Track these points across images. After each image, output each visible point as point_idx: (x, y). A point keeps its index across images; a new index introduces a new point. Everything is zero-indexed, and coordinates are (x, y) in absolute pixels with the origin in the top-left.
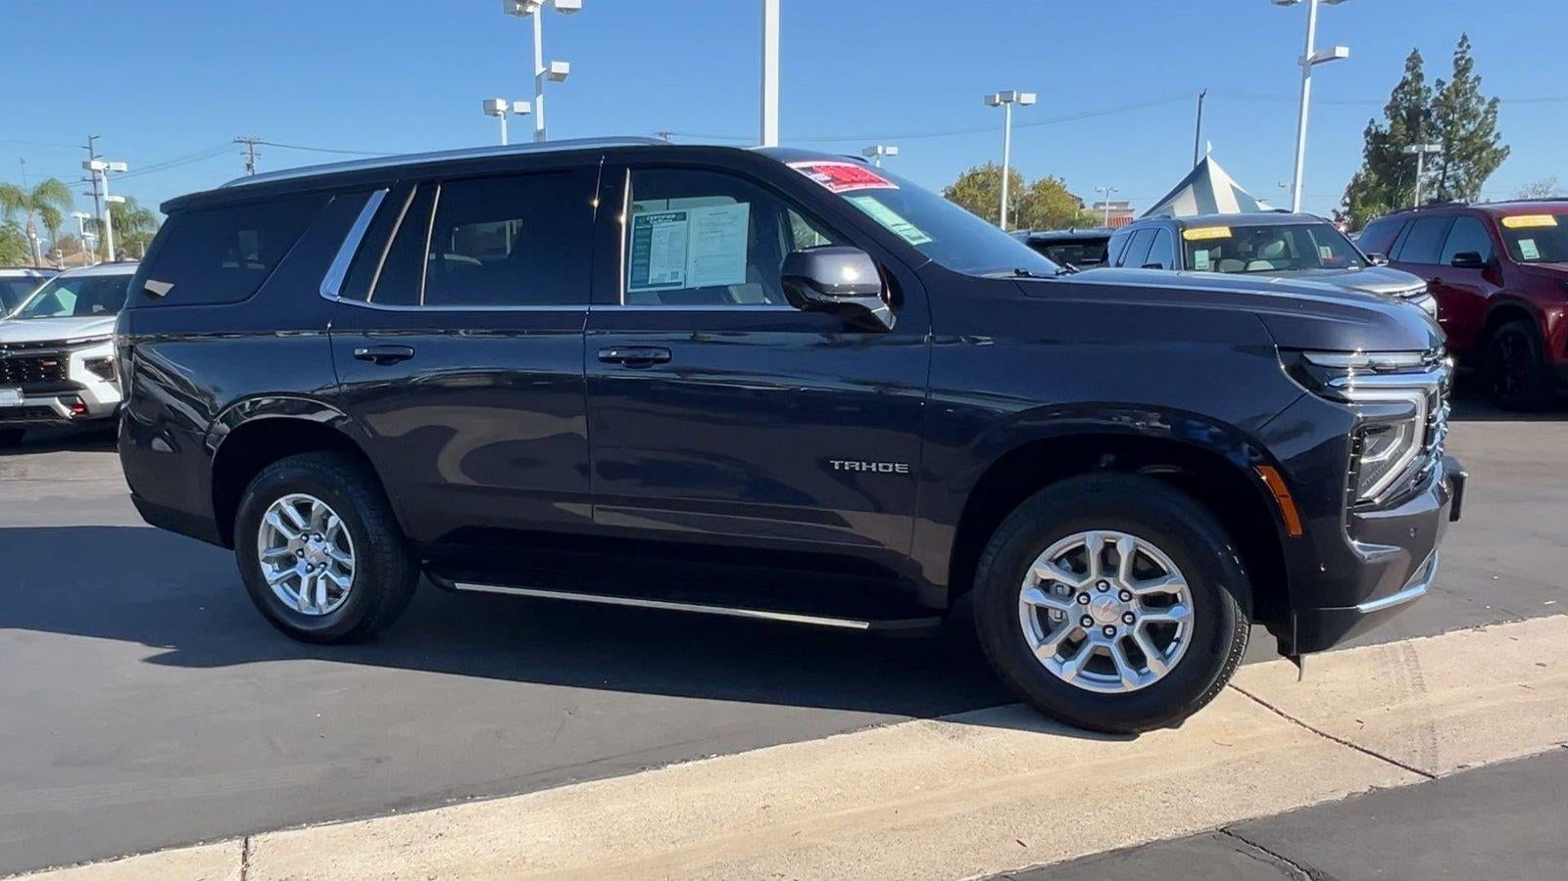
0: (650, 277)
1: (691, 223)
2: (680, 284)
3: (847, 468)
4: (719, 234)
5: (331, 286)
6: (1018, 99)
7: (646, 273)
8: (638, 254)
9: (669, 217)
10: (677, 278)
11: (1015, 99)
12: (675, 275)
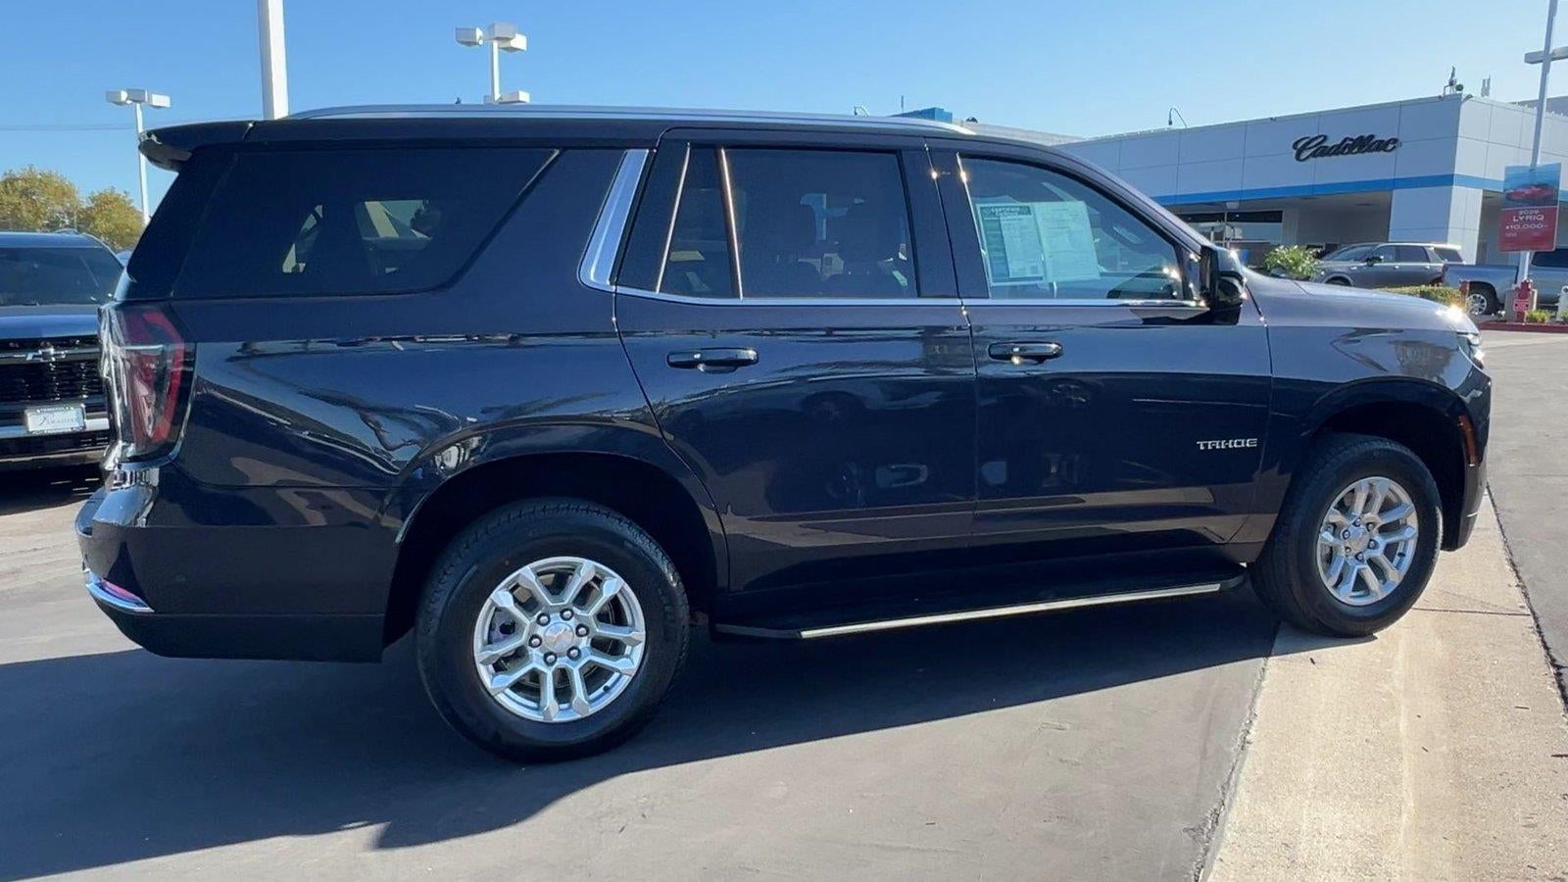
0: (1011, 271)
1: (1038, 215)
2: (1041, 278)
3: (1210, 447)
4: (1065, 230)
5: (595, 270)
6: (150, 99)
7: (1004, 267)
8: (993, 246)
9: (1012, 210)
10: (1037, 273)
11: (146, 99)
12: (1034, 269)
